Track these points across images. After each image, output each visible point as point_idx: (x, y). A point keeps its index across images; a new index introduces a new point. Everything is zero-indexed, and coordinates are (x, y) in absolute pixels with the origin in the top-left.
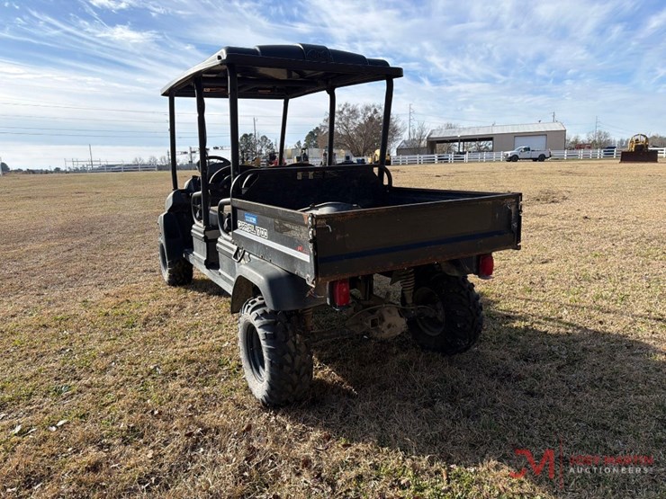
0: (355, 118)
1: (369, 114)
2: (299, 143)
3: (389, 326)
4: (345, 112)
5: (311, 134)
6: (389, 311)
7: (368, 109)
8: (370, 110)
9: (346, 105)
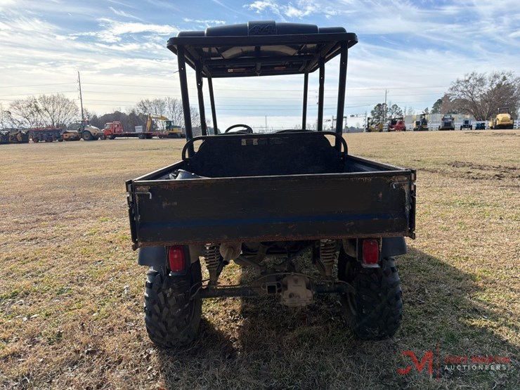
0: (482, 86)
1: (497, 81)
2: (427, 110)
3: (291, 296)
4: (471, 81)
5: (440, 101)
6: (296, 281)
7: (496, 77)
8: (498, 77)
9: (472, 75)
